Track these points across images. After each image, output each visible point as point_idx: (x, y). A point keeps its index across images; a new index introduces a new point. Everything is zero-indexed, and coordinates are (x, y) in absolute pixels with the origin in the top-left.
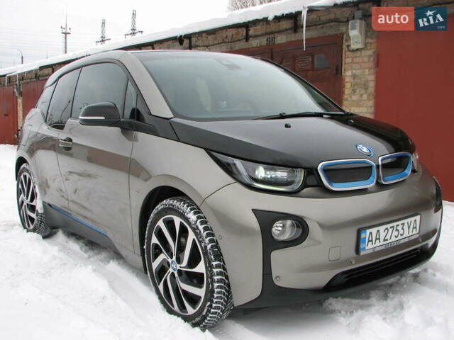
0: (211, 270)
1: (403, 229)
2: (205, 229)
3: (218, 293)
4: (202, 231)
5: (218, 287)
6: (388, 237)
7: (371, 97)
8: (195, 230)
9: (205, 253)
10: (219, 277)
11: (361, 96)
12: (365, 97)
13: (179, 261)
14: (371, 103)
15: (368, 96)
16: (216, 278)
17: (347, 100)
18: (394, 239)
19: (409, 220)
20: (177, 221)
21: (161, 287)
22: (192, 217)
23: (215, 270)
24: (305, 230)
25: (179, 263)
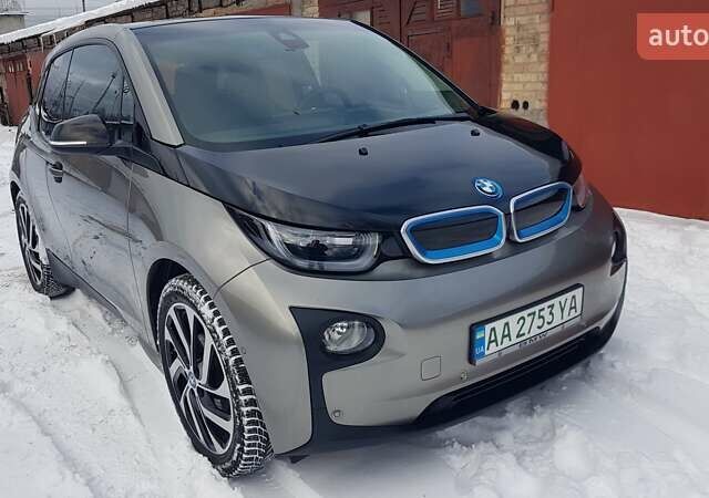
0: (236, 398)
1: (551, 313)
2: (226, 332)
3: (250, 431)
4: (221, 336)
5: (249, 423)
6: (525, 330)
7: (543, 59)
8: (213, 333)
9: (228, 372)
10: (249, 409)
11: (529, 56)
12: (534, 57)
13: (197, 373)
14: (543, 67)
15: (539, 57)
16: (245, 410)
17: (507, 62)
18: (535, 331)
19: (562, 298)
20: (191, 314)
22: (208, 313)
23: (242, 398)
24: (380, 337)
25: (198, 378)
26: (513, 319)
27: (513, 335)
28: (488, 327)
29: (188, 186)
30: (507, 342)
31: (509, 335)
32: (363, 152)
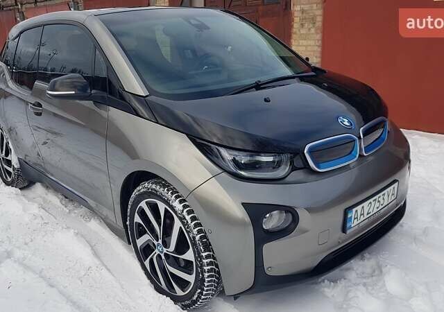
0: (201, 261)
2: (193, 219)
3: (209, 282)
4: (189, 222)
5: (208, 277)
6: (371, 210)
7: (319, 31)
8: (182, 219)
9: (194, 244)
10: (209, 267)
11: (309, 29)
12: (313, 30)
13: (166, 244)
14: (319, 36)
15: (316, 30)
16: (206, 268)
19: (388, 189)
20: (162, 207)
21: (147, 263)
22: (178, 206)
23: (205, 261)
24: (296, 219)
25: (165, 247)
26: (366, 204)
27: (365, 214)
28: (354, 210)
29: (157, 123)
30: (362, 218)
31: (363, 214)
32: (267, 100)
